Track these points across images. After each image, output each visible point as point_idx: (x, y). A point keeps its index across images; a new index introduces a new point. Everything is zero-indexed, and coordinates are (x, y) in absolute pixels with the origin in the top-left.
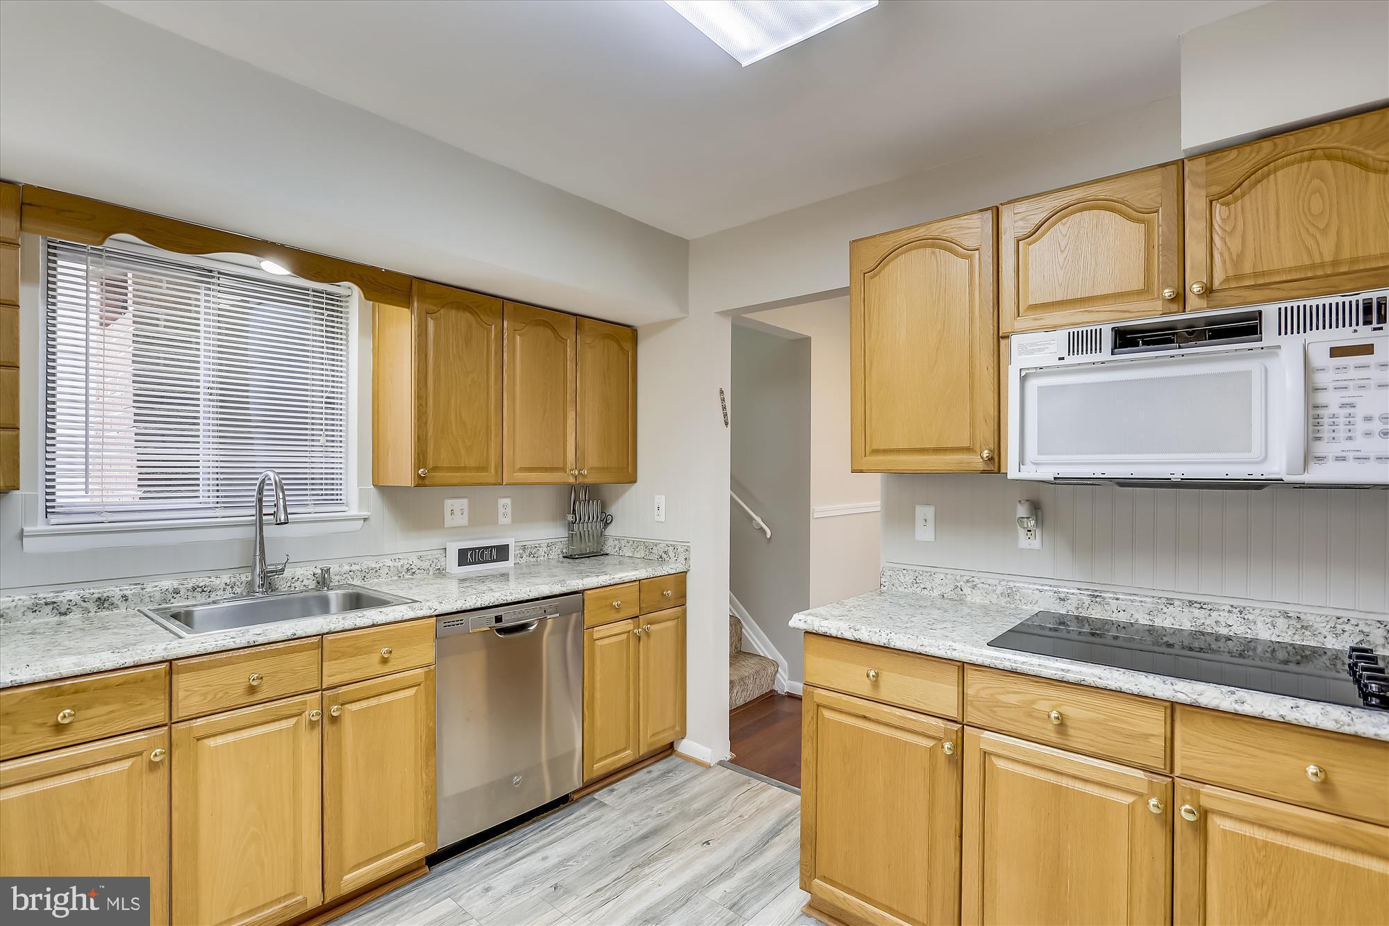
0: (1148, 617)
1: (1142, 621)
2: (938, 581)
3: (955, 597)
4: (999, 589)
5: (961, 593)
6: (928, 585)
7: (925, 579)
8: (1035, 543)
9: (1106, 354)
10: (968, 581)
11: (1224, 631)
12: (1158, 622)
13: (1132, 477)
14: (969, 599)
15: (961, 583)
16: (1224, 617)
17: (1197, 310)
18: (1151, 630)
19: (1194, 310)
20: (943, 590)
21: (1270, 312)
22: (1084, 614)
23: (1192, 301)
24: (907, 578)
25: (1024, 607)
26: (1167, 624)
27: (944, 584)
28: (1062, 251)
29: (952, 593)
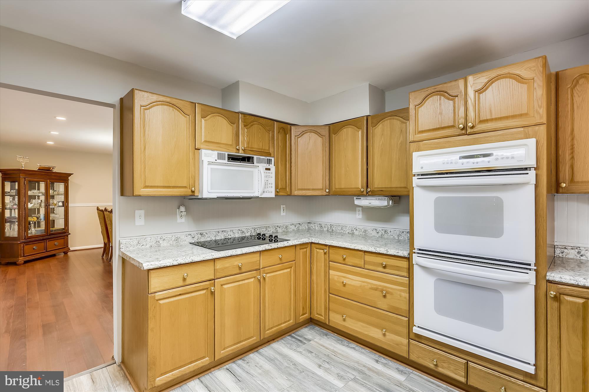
0: (215, 237)
1: (213, 239)
2: (149, 241)
3: (156, 245)
4: (173, 239)
5: (159, 243)
6: (144, 244)
7: (143, 241)
8: (183, 220)
9: (226, 161)
10: (161, 238)
11: (230, 237)
12: (217, 239)
13: (227, 196)
14: (162, 245)
15: (159, 239)
16: (229, 233)
17: (241, 154)
18: (216, 241)
19: (241, 153)
20: (151, 244)
21: (255, 157)
22: (199, 241)
23: (241, 151)
24: (134, 242)
25: (182, 243)
26: (219, 238)
27: (152, 241)
28: (214, 127)
29: (155, 244)
